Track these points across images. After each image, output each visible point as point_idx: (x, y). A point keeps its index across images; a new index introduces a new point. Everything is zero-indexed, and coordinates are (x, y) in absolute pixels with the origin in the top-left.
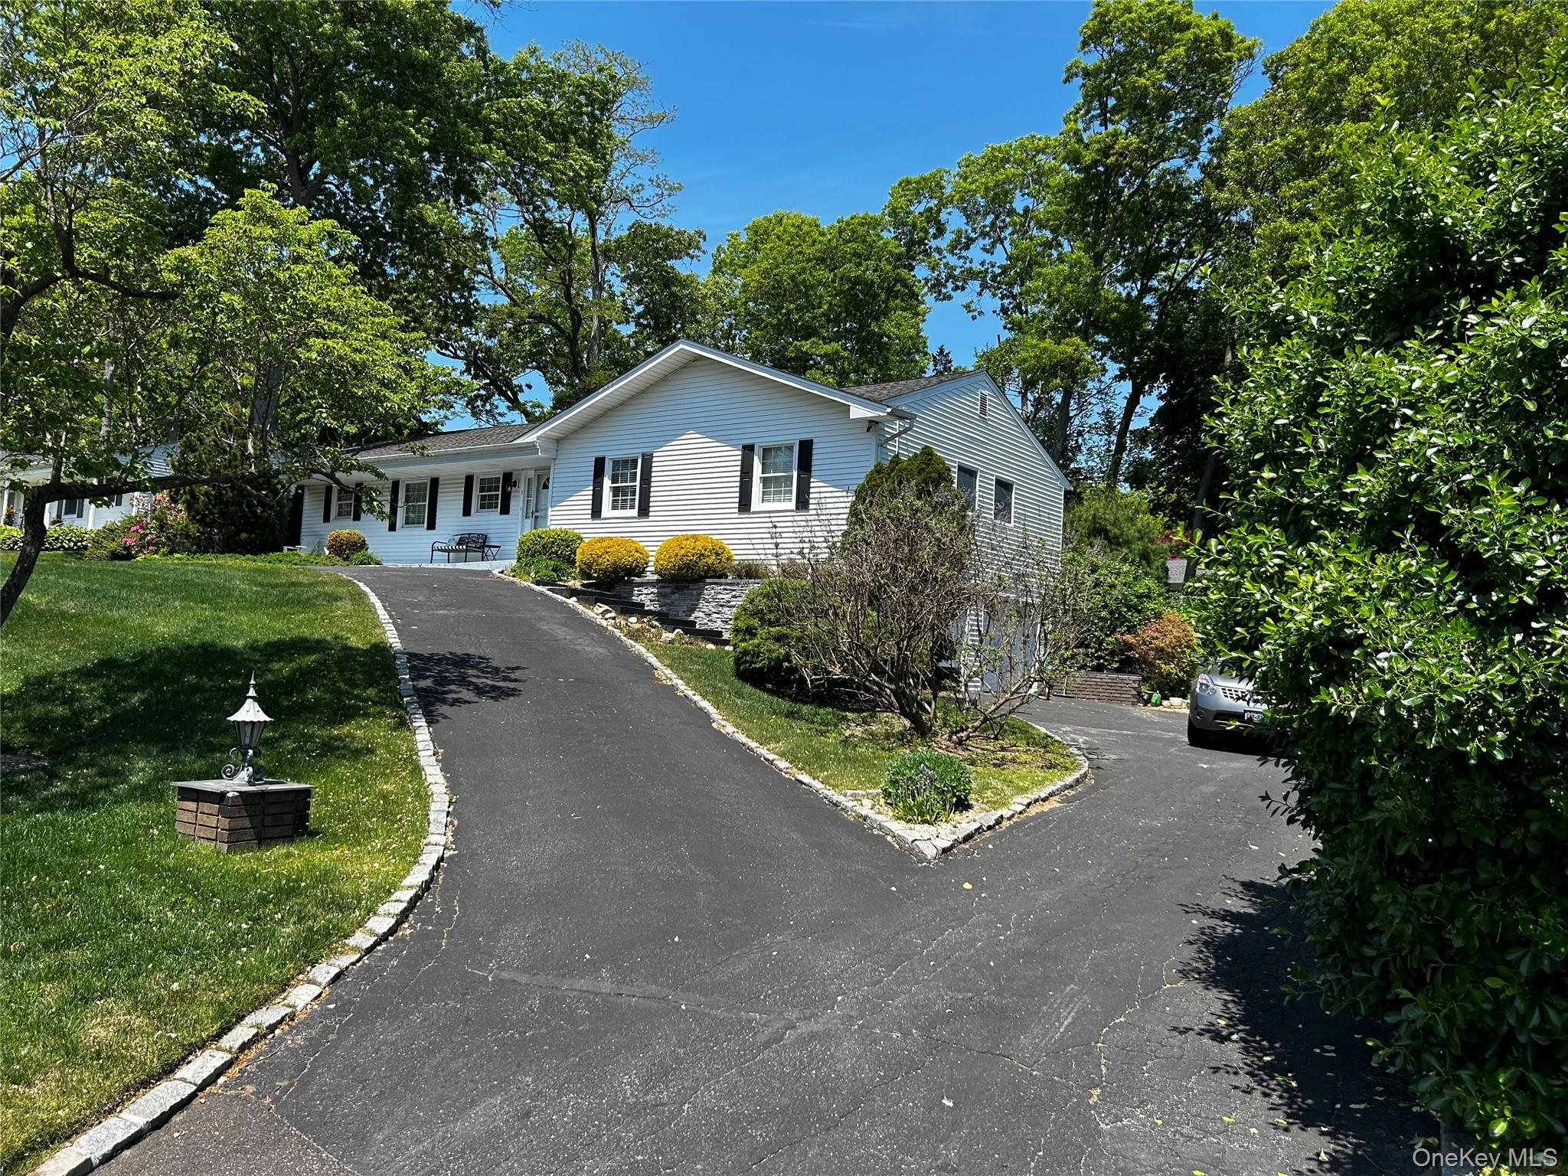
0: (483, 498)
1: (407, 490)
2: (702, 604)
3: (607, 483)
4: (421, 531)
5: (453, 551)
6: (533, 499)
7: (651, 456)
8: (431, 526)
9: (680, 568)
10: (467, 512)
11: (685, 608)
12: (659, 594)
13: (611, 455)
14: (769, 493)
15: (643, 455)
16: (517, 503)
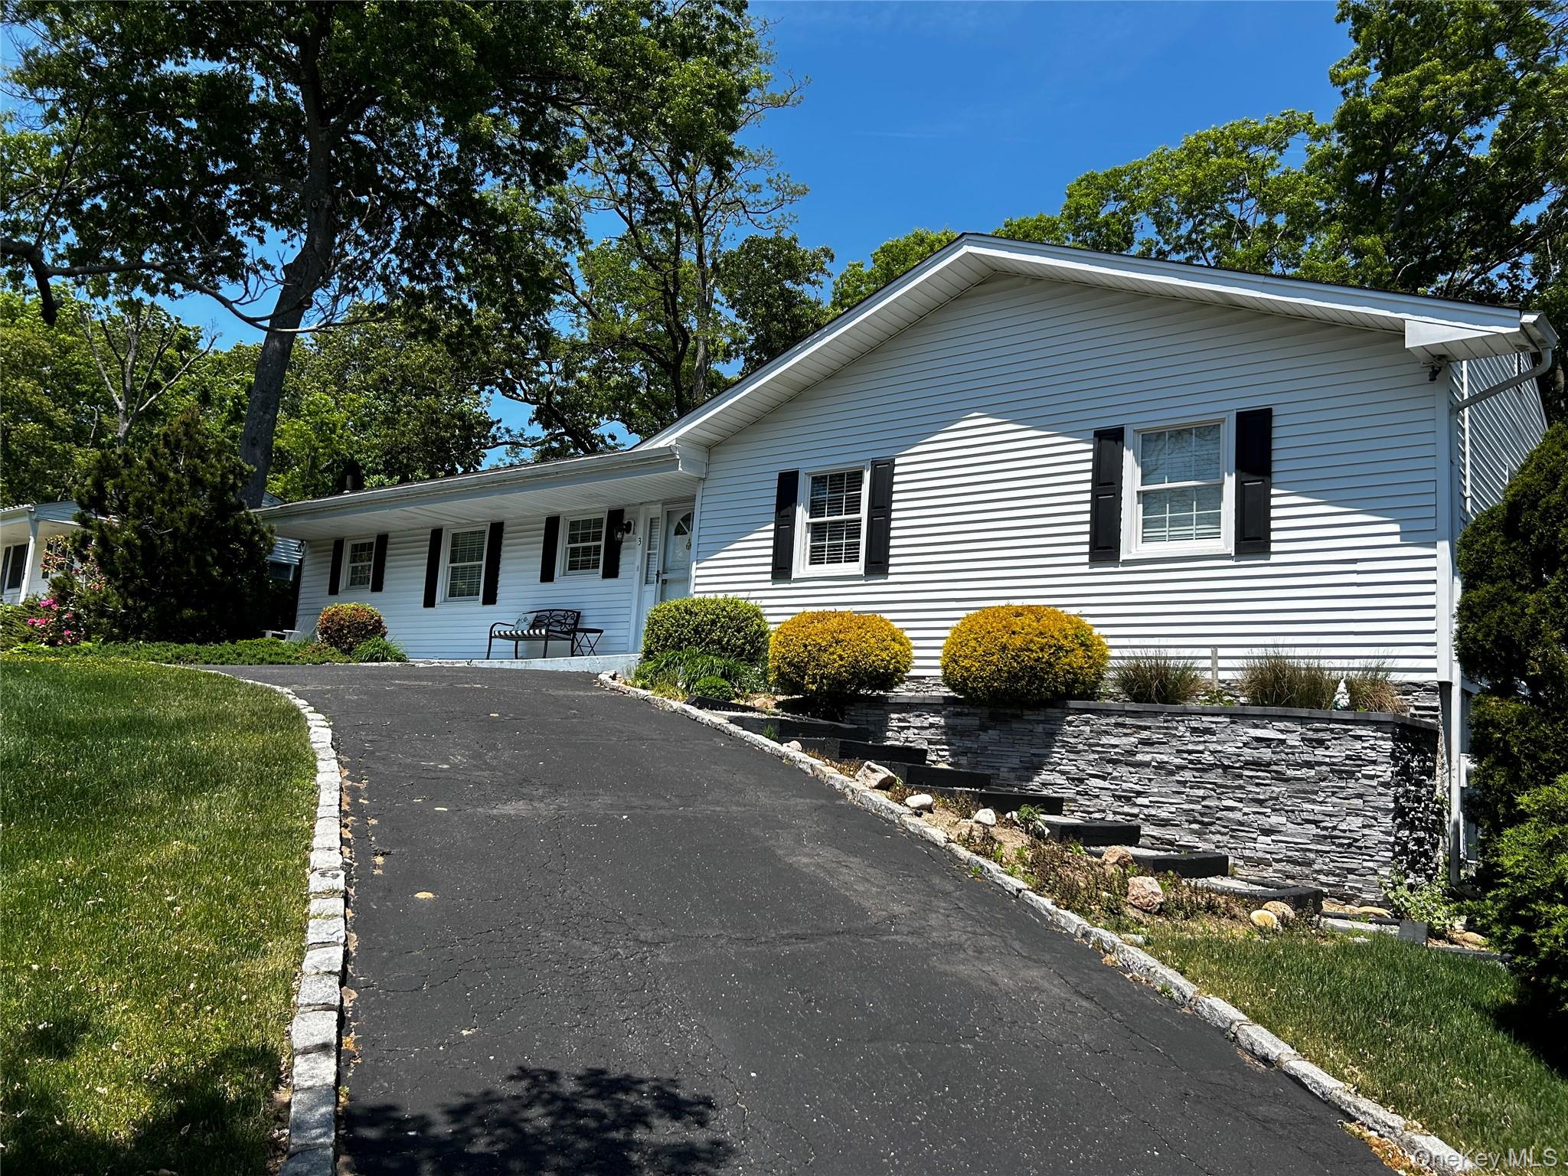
0: (574, 552)
1: (454, 545)
2: (1058, 754)
3: (802, 517)
4: (474, 607)
5: (524, 638)
6: (658, 552)
7: (891, 464)
8: (490, 598)
9: (1014, 677)
10: (547, 575)
11: (1015, 762)
12: (950, 730)
13: (809, 466)
14: (1161, 523)
15: (875, 464)
16: (631, 559)
